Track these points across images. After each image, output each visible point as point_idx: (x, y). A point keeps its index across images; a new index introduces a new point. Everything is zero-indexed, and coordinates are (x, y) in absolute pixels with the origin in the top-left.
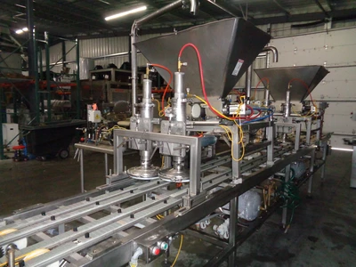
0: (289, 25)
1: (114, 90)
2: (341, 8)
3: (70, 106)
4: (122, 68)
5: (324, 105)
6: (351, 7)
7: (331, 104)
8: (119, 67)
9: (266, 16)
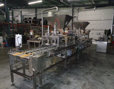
0: (84, 8)
1: (32, 26)
2: (98, 4)
3: (17, 31)
4: (33, 19)
5: (89, 31)
6: (101, 3)
7: (91, 31)
8: (32, 19)
9: (78, 4)
